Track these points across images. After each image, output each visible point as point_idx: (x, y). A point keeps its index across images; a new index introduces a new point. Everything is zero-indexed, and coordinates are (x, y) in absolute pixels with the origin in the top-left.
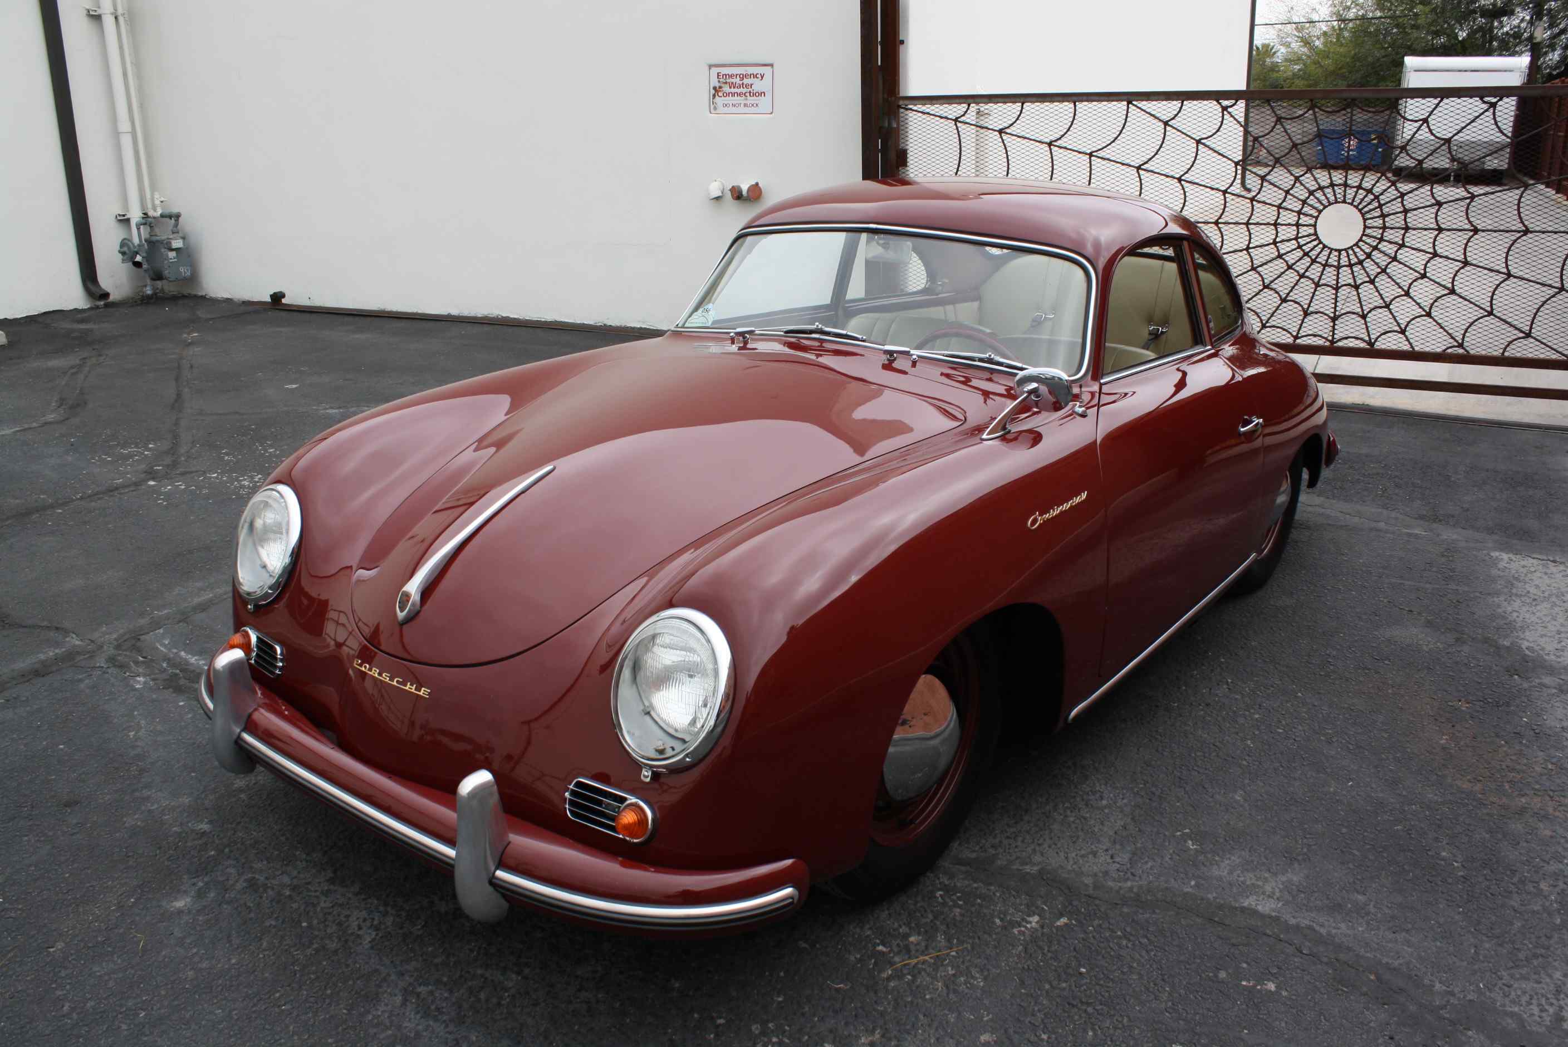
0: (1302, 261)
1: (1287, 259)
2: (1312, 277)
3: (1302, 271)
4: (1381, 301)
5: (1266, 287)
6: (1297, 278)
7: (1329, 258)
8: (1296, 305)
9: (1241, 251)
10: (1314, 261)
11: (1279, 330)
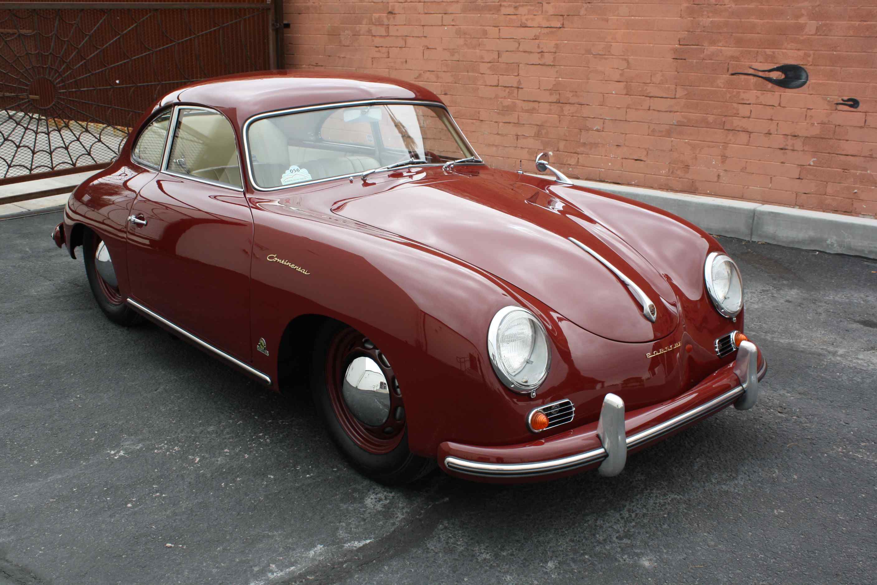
1: (15, 118)
4: (74, 137)
5: (6, 140)
6: (24, 130)
11: (18, 167)
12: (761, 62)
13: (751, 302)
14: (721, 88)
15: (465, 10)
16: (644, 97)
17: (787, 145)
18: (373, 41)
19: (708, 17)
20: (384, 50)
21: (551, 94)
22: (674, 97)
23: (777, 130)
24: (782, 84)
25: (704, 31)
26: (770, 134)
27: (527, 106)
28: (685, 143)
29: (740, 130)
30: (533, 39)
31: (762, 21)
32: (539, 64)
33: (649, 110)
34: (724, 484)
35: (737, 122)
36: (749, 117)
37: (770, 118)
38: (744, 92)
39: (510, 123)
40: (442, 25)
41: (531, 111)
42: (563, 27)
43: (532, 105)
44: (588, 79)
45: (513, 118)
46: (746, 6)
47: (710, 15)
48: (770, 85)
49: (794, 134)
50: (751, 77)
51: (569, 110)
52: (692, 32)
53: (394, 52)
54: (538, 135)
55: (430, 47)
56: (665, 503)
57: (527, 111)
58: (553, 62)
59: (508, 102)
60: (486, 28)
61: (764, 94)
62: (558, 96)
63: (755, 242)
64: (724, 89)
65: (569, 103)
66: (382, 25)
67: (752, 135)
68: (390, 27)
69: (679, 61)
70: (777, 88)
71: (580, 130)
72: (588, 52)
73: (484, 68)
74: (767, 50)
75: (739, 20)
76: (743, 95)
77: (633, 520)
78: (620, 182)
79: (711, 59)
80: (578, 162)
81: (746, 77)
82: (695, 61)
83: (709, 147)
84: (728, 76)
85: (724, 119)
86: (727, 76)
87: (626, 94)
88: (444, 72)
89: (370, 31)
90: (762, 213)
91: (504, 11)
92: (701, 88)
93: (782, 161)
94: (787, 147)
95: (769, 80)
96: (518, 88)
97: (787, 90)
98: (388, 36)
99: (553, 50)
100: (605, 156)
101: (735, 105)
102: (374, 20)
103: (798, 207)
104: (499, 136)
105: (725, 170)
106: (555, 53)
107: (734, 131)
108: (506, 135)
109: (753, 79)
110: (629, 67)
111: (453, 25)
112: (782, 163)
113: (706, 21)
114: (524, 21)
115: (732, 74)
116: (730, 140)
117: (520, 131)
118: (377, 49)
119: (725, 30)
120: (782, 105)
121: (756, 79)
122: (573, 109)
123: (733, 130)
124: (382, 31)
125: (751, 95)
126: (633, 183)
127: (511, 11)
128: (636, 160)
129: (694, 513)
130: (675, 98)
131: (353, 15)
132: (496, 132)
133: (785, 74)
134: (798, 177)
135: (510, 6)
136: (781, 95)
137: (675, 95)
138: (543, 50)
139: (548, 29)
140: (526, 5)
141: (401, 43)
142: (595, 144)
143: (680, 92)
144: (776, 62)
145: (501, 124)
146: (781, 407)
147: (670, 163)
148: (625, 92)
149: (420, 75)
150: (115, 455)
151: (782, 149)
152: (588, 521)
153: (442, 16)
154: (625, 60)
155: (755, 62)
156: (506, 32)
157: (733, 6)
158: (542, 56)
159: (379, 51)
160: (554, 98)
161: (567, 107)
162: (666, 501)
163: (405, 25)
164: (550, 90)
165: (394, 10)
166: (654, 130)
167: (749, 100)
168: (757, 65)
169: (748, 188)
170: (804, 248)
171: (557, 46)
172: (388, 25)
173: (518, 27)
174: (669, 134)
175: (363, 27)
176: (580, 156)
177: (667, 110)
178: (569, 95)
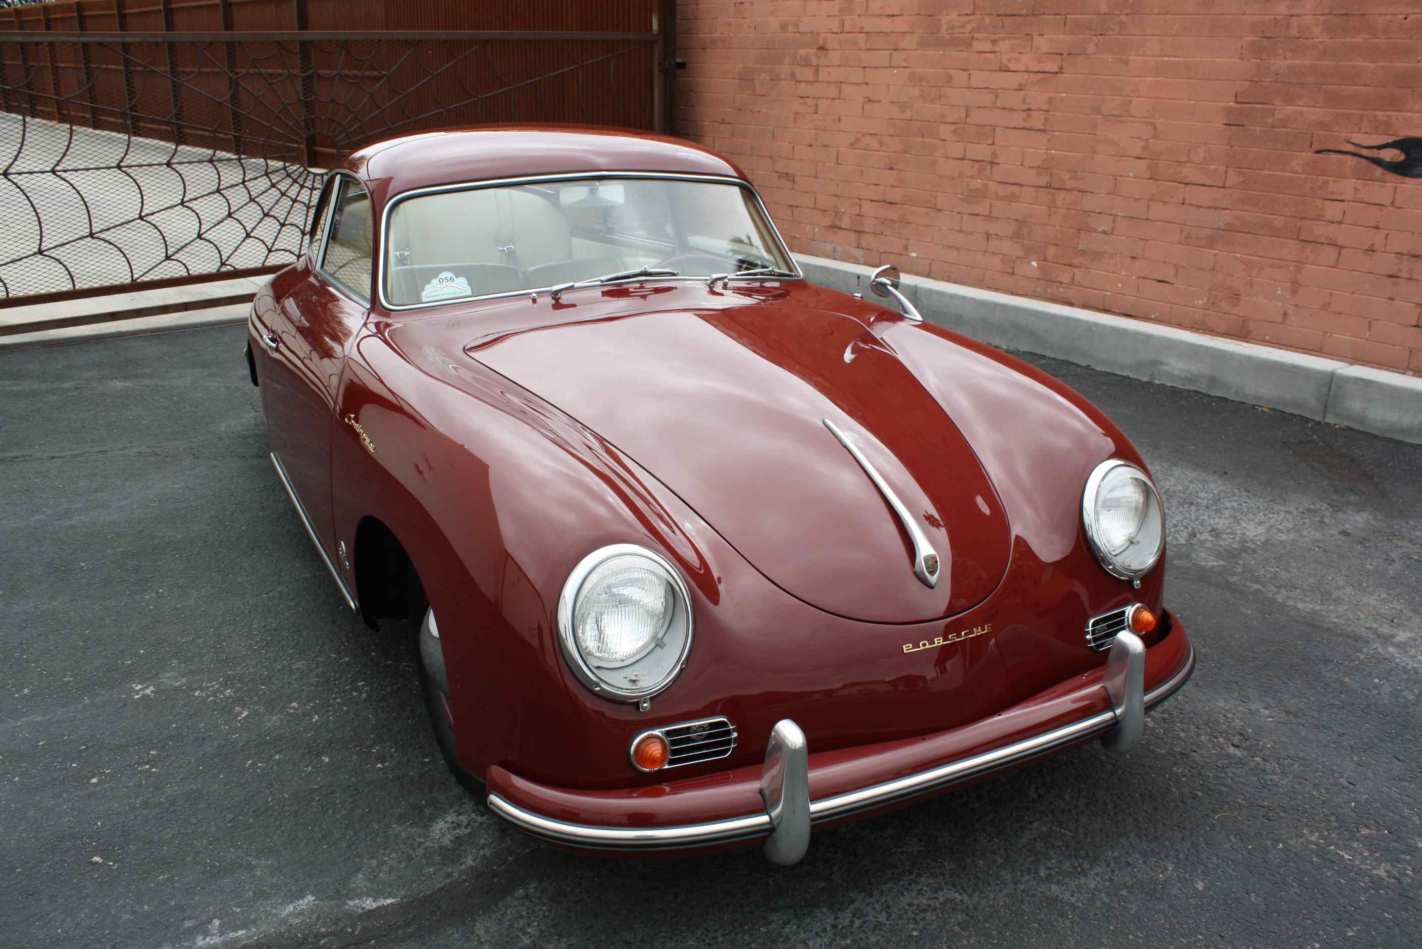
0: (292, 188)
1: (279, 187)
2: (303, 200)
3: (294, 197)
5: (266, 215)
7: (314, 182)
8: (293, 228)
9: (237, 185)
10: (302, 187)
11: (282, 252)
12: (1366, 133)
13: (1278, 529)
14: (1297, 173)
15: (922, 45)
16: (1175, 184)
17: (1400, 270)
18: (797, 88)
19: (1285, 58)
20: (810, 102)
21: (1039, 174)
22: (1222, 185)
23: (1385, 245)
24: (1400, 169)
25: (1276, 81)
26: (1374, 251)
27: (1002, 190)
28: (1236, 258)
29: (1323, 241)
30: (1016, 90)
31: (1372, 65)
32: (1024, 128)
33: (1183, 204)
34: (1058, 882)
35: (1320, 230)
36: (1340, 222)
37: (1374, 224)
38: (1335, 181)
39: (977, 215)
40: (890, 67)
41: (1010, 199)
42: (1061, 72)
43: (1011, 189)
44: (1094, 152)
45: (982, 208)
46: (1349, 40)
47: (1288, 54)
48: (1379, 171)
49: (1413, 253)
50: (1349, 157)
51: (1064, 199)
52: (1257, 82)
53: (822, 104)
54: (1017, 236)
55: (872, 98)
56: (929, 906)
57: (1004, 199)
58: (1043, 125)
59: (977, 183)
60: (952, 72)
61: (1367, 185)
62: (1048, 178)
63: (1330, 424)
64: (1303, 176)
65: (1065, 189)
66: (809, 66)
67: (1343, 251)
68: (820, 69)
69: (1232, 127)
70: (1390, 176)
71: (1079, 230)
72: (1097, 110)
73: (945, 131)
74: (1378, 113)
75: (1334, 63)
76: (1332, 187)
77: (852, 933)
78: (1133, 314)
79: (1284, 127)
80: (1073, 278)
81: (1340, 156)
82: (1259, 128)
83: (1272, 266)
84: (1310, 154)
85: (1299, 224)
86: (1308, 155)
87: (1150, 179)
88: (891, 136)
89: (793, 74)
90: (1346, 380)
91: (977, 46)
92: (1266, 172)
93: (1389, 296)
94: (1400, 274)
95: (1378, 162)
96: (992, 163)
97: (1408, 180)
98: (817, 81)
99: (1045, 107)
100: (1114, 273)
101: (1319, 202)
102: (798, 57)
103: (1411, 373)
104: (962, 235)
105: (1297, 306)
106: (1048, 111)
107: (1313, 244)
108: (972, 233)
109: (1351, 161)
110: (1155, 137)
111: (905, 67)
112: (1390, 299)
113: (1279, 64)
114: (1005, 62)
115: (1317, 152)
116: (1307, 258)
117: (992, 228)
118: (801, 101)
119: (1311, 79)
120: (1396, 204)
121: (1355, 160)
122: (1070, 197)
123: (1312, 242)
124: (806, 73)
125: (1347, 187)
126: (1153, 316)
127: (987, 46)
128: (1159, 281)
129: (970, 936)
130: (1224, 187)
131: (772, 51)
132: (959, 229)
133: (1407, 154)
134: (1414, 324)
135: (986, 39)
136: (1396, 188)
137: (1225, 182)
138: (1029, 106)
139: (1040, 75)
140: (1009, 38)
141: (833, 91)
142: (1099, 253)
143: (1233, 178)
144: (1392, 133)
145: (965, 217)
146: (1241, 734)
147: (1210, 289)
148: (1148, 176)
149: (858, 139)
150: (137, 692)
151: (1391, 276)
152: (773, 922)
153: (891, 54)
154: (1151, 124)
155: (1357, 133)
156: (979, 78)
157: (1327, 40)
158: (1029, 116)
159: (805, 104)
160: (1043, 180)
161: (1061, 195)
162: (931, 902)
163: (840, 66)
164: (1038, 167)
165: (825, 43)
166: (1188, 237)
167: (1341, 194)
168: (1359, 138)
169: (1330, 336)
170: (1410, 441)
171: (1050, 101)
172: (818, 65)
173: (996, 71)
174: (1211, 242)
175: (785, 69)
176: (1076, 271)
177: (1209, 205)
178: (1065, 176)
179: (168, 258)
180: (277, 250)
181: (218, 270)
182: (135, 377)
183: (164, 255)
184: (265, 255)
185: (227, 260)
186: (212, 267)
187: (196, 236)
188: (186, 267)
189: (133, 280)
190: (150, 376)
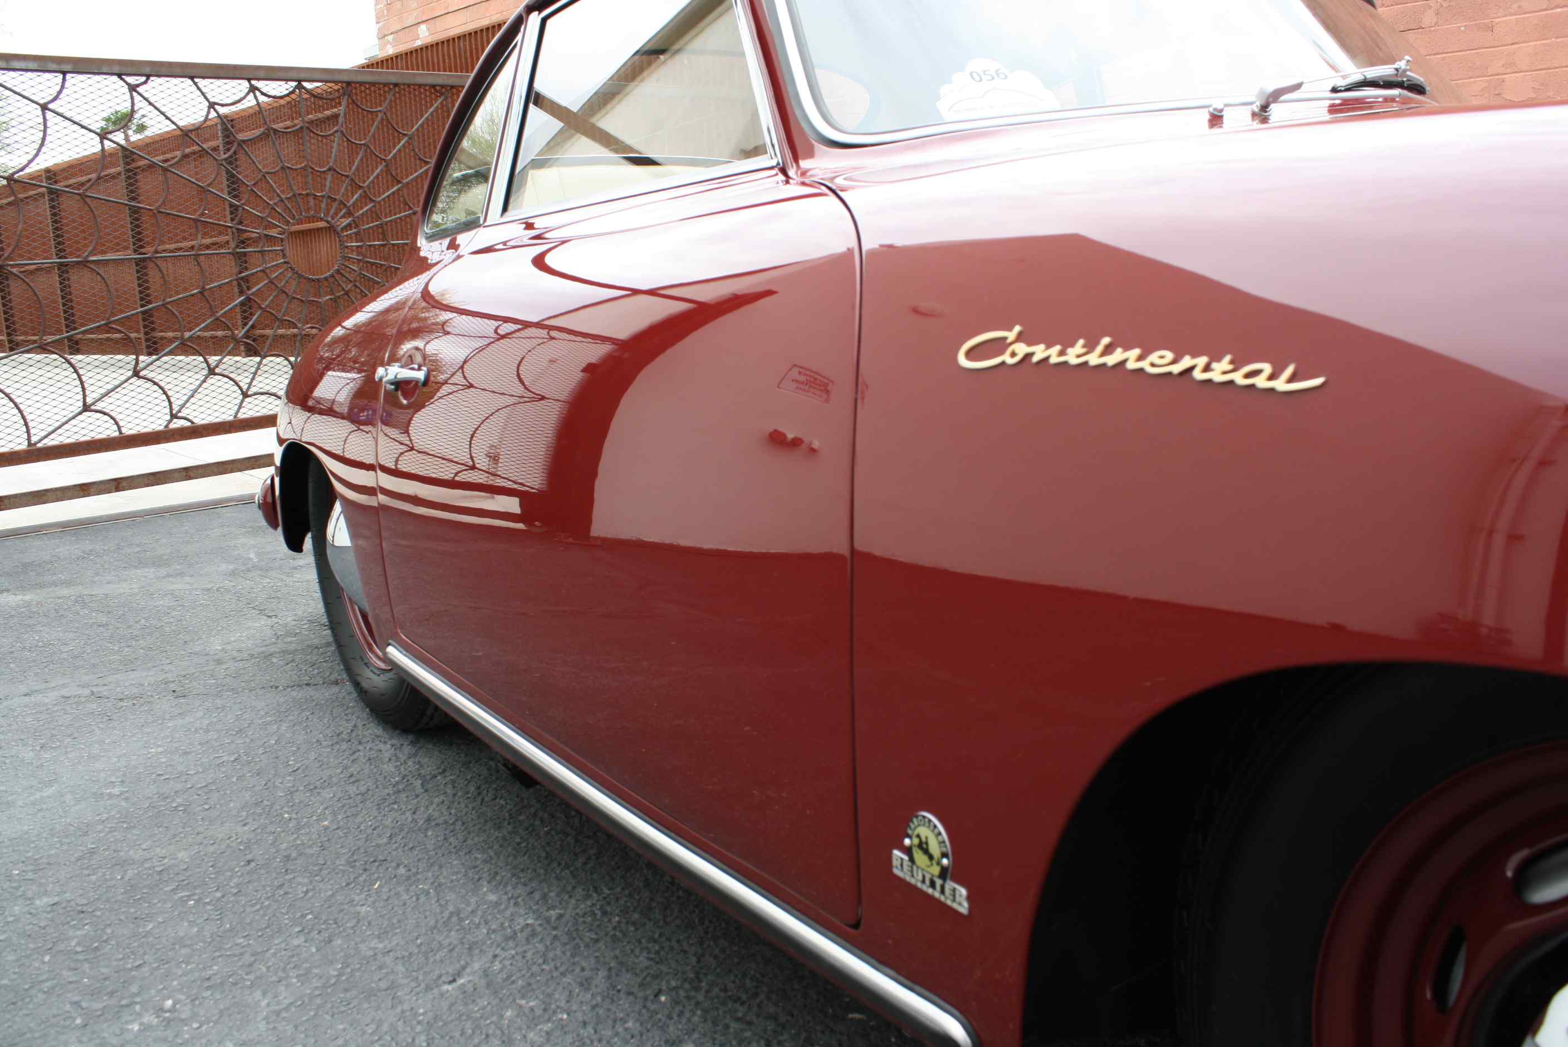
5: (237, 342)
179: (86, 408)
180: (255, 394)
181: (167, 426)
182: (41, 586)
183: (81, 404)
184: (238, 401)
185: (179, 411)
186: (157, 423)
187: (130, 373)
188: (117, 423)
189: (30, 444)
190: (68, 583)
